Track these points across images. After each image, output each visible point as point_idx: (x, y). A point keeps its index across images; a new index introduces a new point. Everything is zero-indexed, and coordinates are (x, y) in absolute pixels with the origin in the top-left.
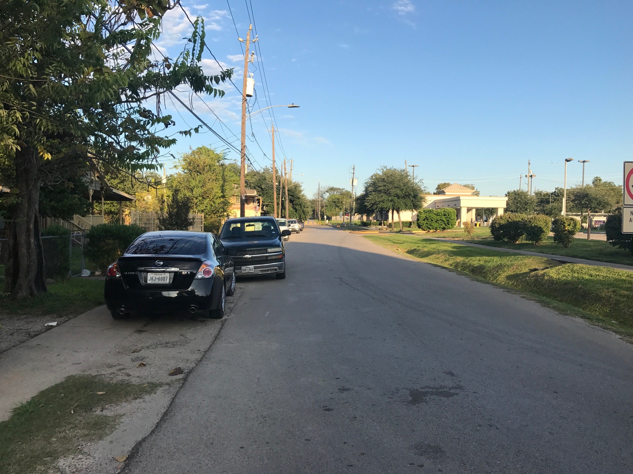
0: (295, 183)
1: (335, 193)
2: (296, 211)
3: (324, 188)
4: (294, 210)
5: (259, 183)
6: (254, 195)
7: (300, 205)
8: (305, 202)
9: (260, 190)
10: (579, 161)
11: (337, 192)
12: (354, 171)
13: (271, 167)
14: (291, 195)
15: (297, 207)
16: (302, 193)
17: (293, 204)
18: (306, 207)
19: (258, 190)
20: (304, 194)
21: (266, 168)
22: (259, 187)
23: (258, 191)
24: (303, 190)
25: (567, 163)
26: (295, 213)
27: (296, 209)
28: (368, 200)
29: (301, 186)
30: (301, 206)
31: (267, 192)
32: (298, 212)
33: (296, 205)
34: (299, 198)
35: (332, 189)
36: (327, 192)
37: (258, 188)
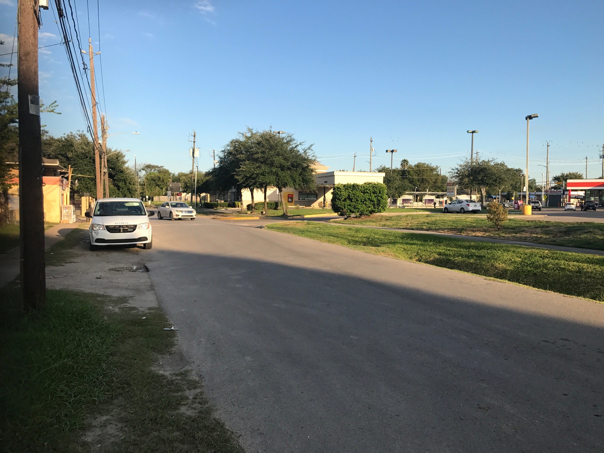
0: (116, 151)
1: (153, 170)
2: (119, 189)
3: (140, 165)
4: (116, 188)
5: (64, 150)
6: (57, 165)
7: (124, 180)
8: (131, 177)
9: (64, 159)
10: (468, 131)
11: (154, 171)
12: (194, 139)
13: (78, 135)
14: (111, 168)
15: (120, 184)
16: (126, 165)
17: (114, 180)
18: (131, 183)
19: (61, 159)
20: (129, 166)
21: (71, 135)
22: (62, 155)
23: (62, 162)
24: (127, 162)
25: (530, 121)
26: (117, 191)
27: (119, 186)
28: (239, 171)
29: (124, 156)
30: (125, 183)
31: (75, 162)
32: (121, 190)
33: (118, 181)
34: (122, 172)
35: (149, 166)
36: (143, 169)
37: (61, 157)
